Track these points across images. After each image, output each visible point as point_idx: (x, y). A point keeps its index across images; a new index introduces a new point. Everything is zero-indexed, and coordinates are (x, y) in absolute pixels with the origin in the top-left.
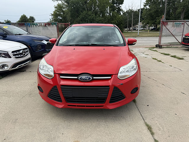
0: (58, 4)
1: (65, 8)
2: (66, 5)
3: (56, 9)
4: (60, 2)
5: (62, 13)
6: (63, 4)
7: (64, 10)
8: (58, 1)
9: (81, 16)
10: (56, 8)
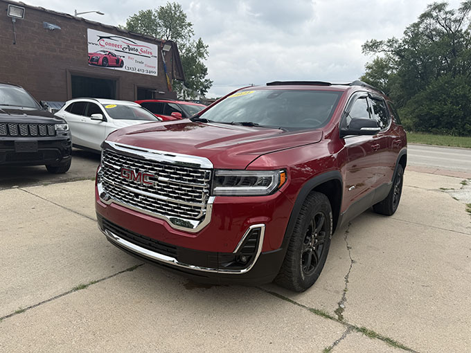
0: (376, 58)
1: (393, 68)
2: (396, 62)
3: (369, 71)
4: (382, 55)
5: (382, 81)
6: (390, 59)
7: (389, 73)
8: (377, 54)
9: (429, 88)
10: (369, 68)
